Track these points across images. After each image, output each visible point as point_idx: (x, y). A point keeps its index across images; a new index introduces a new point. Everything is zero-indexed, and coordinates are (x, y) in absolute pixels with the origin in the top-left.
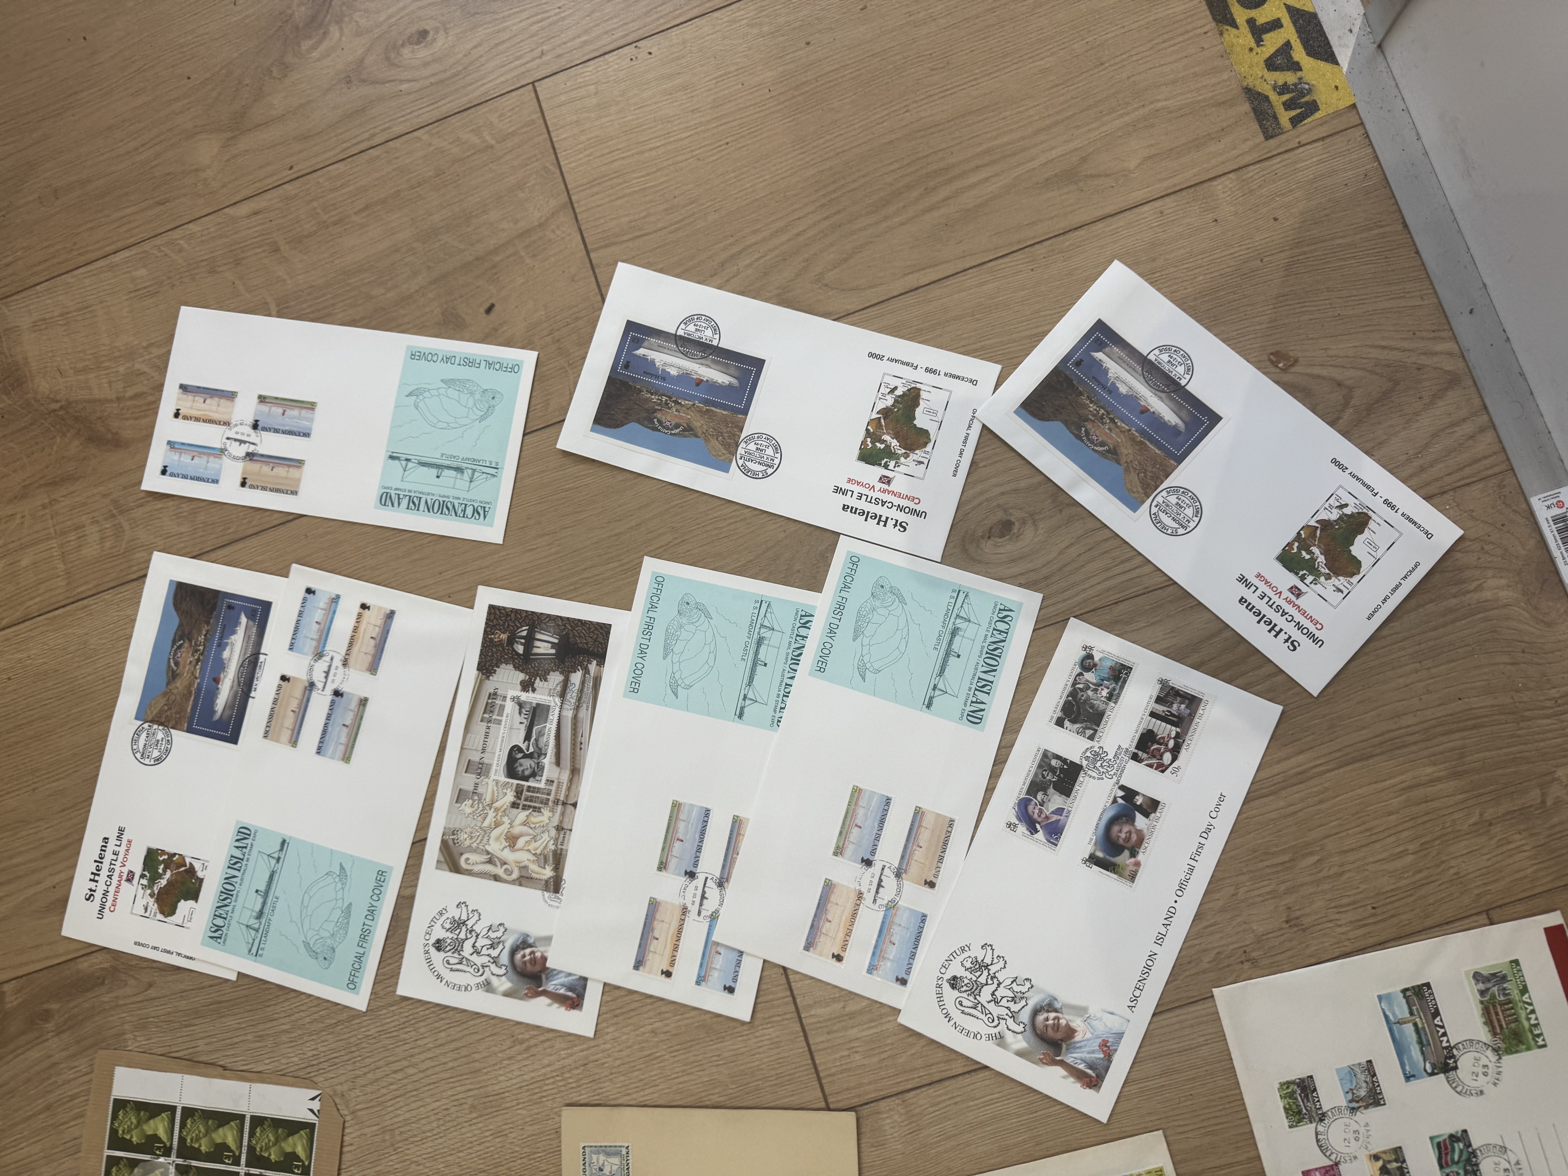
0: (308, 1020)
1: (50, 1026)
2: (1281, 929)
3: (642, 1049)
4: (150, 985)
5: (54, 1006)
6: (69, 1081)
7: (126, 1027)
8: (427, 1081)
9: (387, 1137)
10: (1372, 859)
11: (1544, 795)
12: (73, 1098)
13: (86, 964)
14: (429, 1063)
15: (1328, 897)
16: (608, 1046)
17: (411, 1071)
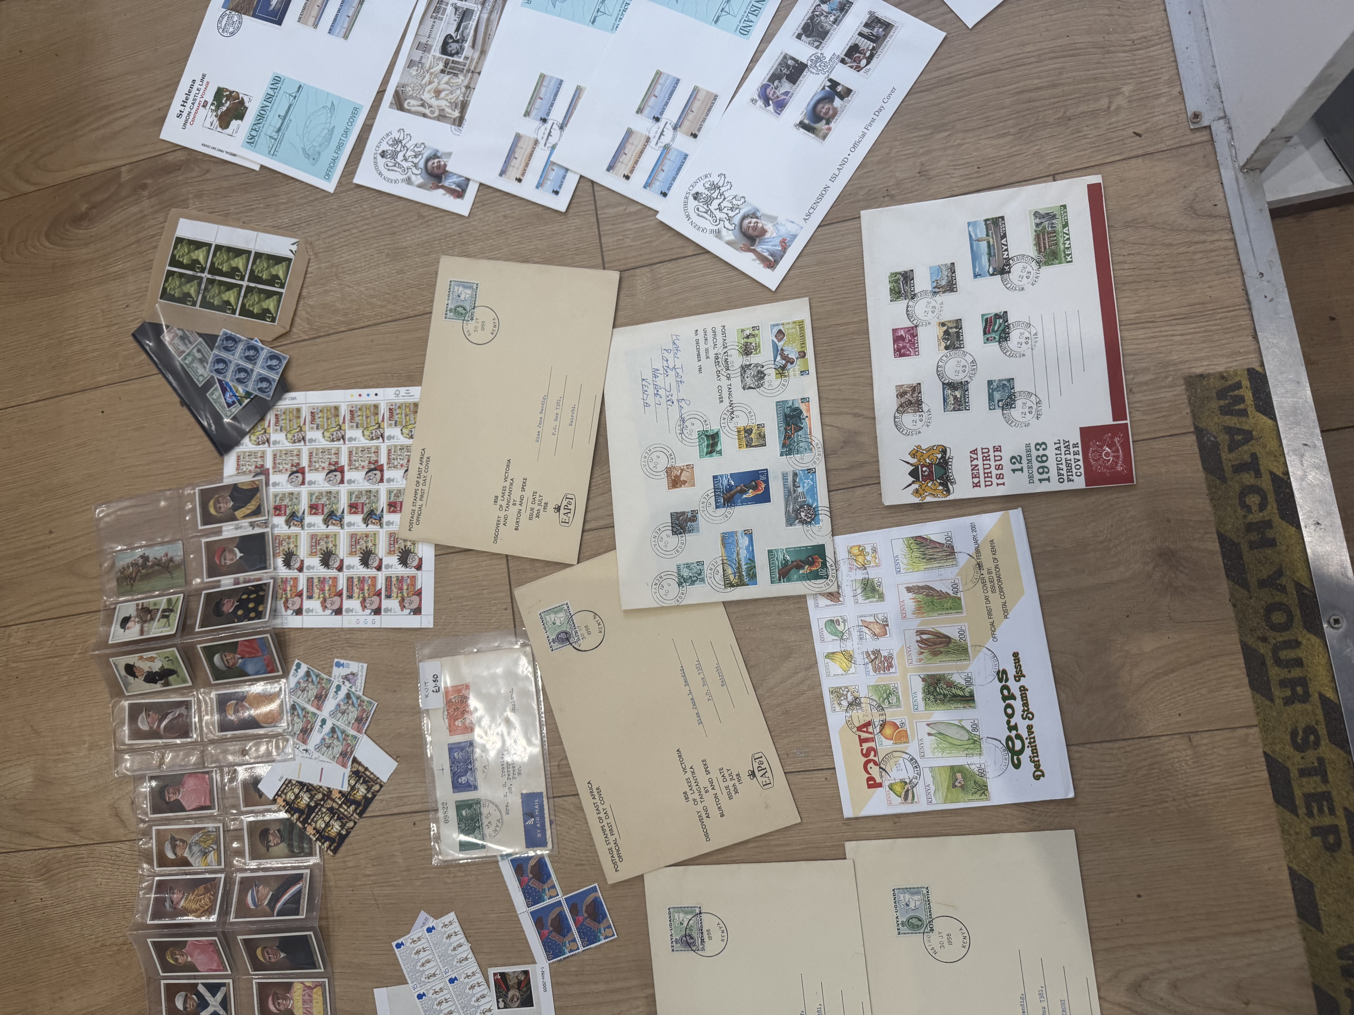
0: (298, 197)
1: (145, 193)
2: (914, 177)
3: (496, 226)
4: (208, 171)
5: (149, 181)
6: (153, 226)
7: (190, 196)
8: (363, 237)
9: (334, 270)
10: (983, 137)
11: (1110, 103)
12: (153, 236)
13: (171, 157)
14: (366, 227)
15: (949, 158)
16: (475, 223)
17: (354, 231)
